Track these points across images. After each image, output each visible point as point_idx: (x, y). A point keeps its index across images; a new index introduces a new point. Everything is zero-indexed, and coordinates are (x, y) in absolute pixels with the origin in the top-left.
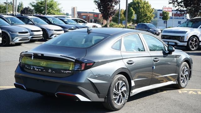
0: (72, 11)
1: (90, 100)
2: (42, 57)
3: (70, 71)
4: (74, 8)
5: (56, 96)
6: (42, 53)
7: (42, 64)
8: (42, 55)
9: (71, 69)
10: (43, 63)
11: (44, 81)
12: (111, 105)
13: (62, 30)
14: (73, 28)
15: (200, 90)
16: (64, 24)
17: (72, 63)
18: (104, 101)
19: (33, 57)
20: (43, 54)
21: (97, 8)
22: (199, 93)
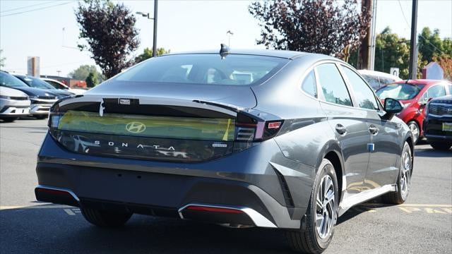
0: (29, 65)
1: (275, 224)
2: (136, 109)
3: (224, 142)
4: (33, 59)
5: (181, 214)
6: (134, 96)
7: (132, 127)
8: (135, 102)
9: (225, 138)
10: (136, 126)
11: (139, 174)
12: (311, 238)
13: (26, 99)
14: (47, 95)
15: (451, 206)
16: (26, 87)
17: (230, 120)
18: (299, 227)
19: (102, 109)
20: (137, 101)
21: (93, 55)
22: (449, 211)
